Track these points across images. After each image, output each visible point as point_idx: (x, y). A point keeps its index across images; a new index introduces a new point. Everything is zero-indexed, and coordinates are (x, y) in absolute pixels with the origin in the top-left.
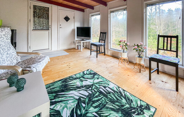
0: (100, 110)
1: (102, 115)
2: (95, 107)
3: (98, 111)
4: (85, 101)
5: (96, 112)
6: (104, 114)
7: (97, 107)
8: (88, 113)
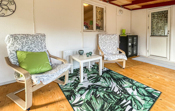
0: (102, 98)
1: (98, 99)
2: (104, 95)
3: (101, 97)
4: (108, 90)
5: (100, 96)
6: (98, 100)
7: (104, 97)
8: (99, 92)
